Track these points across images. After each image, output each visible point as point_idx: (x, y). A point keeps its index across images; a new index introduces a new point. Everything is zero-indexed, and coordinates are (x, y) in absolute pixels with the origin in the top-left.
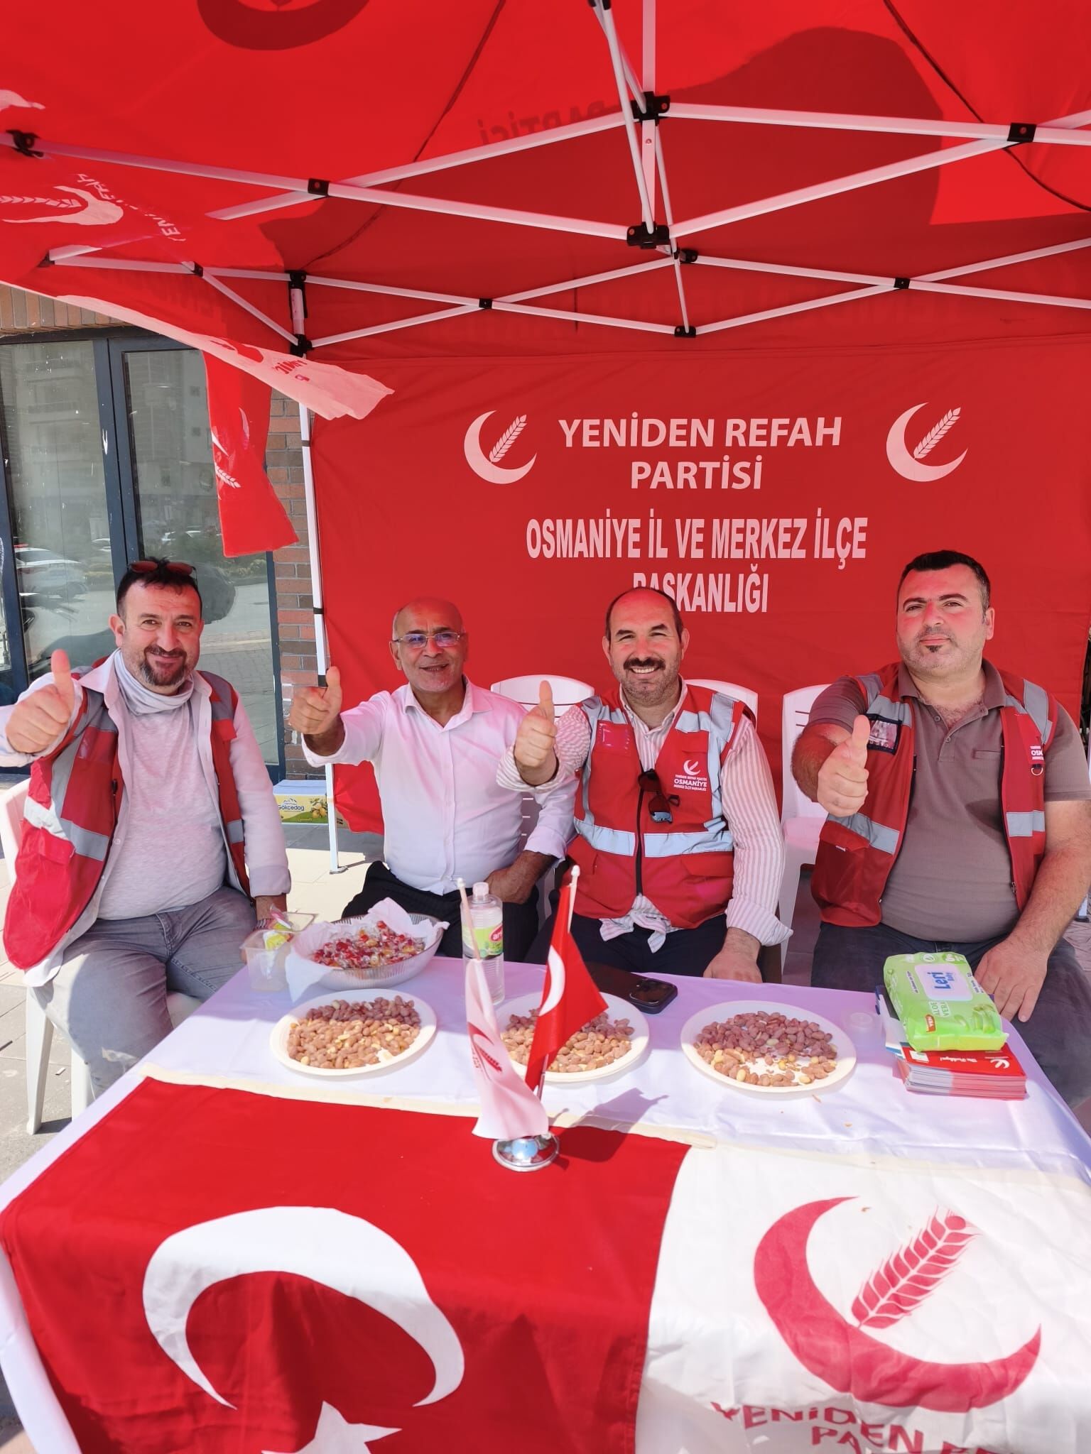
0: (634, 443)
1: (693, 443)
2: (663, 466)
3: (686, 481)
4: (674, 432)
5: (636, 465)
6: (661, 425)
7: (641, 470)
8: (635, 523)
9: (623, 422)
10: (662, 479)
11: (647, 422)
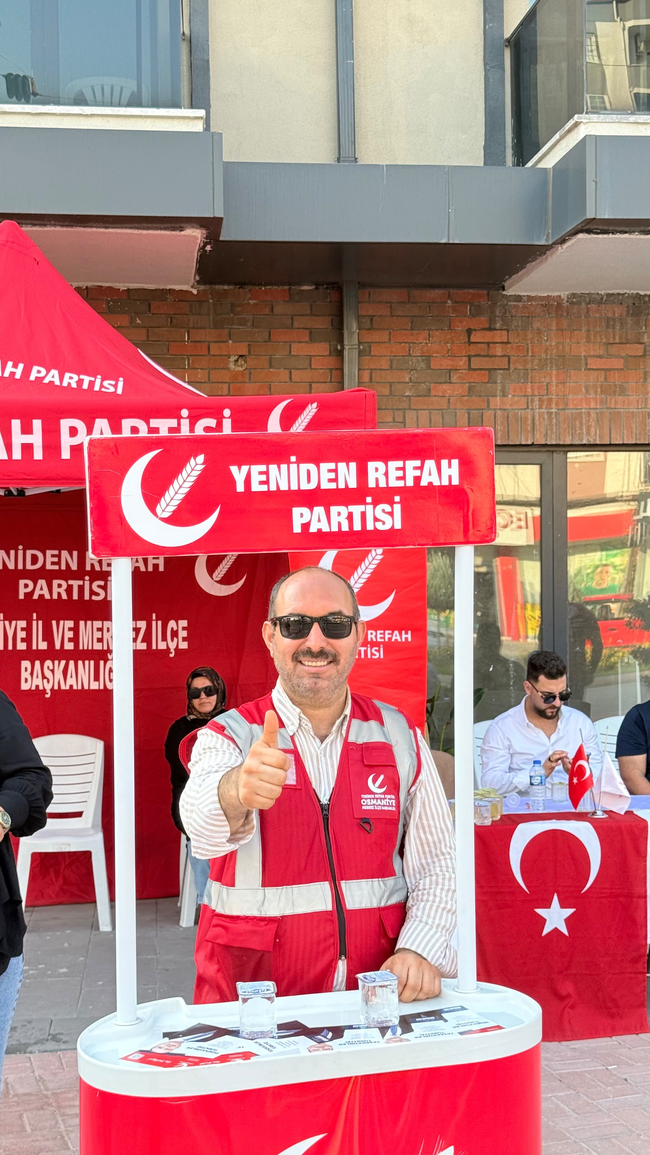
0: (20, 567)
1: (63, 567)
2: (42, 582)
3: (59, 594)
4: (49, 560)
5: (22, 582)
6: (39, 554)
7: (26, 586)
8: (23, 624)
9: (12, 552)
10: (42, 592)
11: (29, 553)
